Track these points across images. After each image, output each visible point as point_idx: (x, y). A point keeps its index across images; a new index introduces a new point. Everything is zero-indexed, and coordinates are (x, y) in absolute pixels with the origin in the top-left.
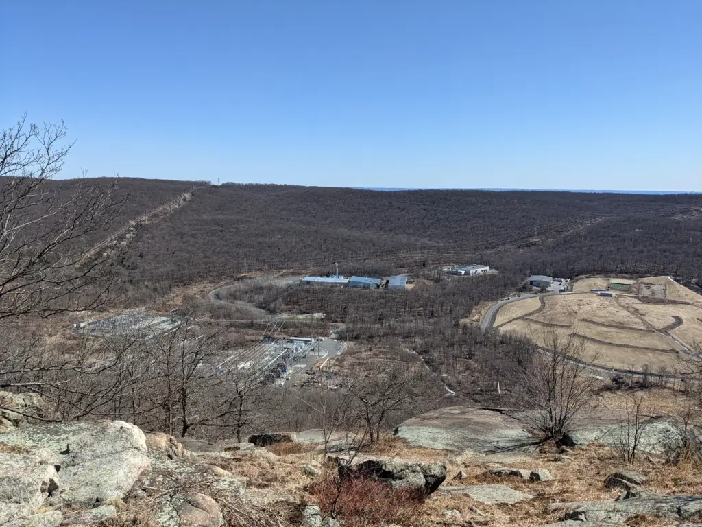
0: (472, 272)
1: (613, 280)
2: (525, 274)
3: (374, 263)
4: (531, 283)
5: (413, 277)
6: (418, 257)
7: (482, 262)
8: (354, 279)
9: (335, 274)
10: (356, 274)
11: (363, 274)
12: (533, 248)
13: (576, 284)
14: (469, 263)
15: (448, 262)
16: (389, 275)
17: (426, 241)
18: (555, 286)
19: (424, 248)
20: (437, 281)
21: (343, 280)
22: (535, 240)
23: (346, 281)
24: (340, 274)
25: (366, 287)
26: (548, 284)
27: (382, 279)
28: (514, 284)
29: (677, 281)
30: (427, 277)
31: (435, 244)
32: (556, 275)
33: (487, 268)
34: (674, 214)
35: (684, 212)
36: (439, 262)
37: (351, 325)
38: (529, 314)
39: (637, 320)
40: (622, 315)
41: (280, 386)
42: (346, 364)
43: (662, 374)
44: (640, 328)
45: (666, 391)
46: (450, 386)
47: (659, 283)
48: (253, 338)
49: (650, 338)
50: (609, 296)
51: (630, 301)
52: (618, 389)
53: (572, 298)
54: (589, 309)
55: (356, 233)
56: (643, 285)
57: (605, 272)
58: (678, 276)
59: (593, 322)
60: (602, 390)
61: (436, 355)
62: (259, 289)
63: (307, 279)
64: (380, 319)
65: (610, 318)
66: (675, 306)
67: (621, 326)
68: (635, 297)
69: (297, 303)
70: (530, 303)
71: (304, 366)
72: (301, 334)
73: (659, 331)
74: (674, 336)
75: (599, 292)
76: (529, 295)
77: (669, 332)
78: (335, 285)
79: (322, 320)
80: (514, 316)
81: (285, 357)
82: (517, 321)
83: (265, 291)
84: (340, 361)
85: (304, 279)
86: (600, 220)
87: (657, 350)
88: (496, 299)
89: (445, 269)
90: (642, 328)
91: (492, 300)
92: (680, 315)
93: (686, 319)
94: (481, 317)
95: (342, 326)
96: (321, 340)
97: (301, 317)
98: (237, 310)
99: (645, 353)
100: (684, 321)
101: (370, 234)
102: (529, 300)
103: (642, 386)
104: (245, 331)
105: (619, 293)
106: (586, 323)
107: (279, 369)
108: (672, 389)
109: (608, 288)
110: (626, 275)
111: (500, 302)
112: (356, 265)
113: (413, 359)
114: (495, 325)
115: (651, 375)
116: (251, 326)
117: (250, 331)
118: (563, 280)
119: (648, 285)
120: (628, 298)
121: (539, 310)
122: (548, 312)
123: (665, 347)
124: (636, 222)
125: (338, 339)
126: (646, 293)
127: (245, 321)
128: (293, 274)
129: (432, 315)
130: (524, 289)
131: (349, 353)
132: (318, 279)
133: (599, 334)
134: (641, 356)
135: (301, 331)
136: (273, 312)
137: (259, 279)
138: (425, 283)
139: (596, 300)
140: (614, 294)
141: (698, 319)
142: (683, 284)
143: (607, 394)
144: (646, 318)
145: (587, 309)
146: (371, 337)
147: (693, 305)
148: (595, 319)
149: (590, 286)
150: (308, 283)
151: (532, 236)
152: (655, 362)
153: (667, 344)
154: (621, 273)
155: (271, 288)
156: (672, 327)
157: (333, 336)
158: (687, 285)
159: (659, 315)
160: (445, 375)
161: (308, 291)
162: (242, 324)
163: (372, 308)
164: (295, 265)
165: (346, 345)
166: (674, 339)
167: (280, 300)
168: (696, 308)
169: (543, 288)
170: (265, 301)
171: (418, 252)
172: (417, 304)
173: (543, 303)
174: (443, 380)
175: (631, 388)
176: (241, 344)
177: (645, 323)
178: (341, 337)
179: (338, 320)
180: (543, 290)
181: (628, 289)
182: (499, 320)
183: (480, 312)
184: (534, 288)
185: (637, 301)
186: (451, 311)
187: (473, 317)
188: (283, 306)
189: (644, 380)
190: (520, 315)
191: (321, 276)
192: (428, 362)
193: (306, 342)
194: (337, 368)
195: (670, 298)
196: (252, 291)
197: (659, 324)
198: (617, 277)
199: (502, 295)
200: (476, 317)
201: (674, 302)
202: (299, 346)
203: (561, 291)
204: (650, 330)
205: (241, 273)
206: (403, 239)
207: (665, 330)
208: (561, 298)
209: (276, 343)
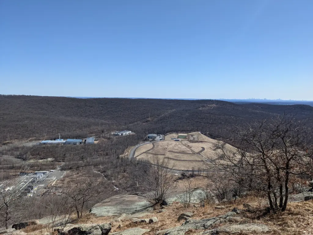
0: (124, 134)
1: (180, 134)
2: (146, 134)
3: (78, 132)
4: (149, 137)
5: (98, 137)
6: (100, 128)
7: (129, 130)
8: (69, 140)
9: (59, 139)
10: (70, 138)
11: (73, 138)
12: (149, 122)
13: (166, 137)
14: (123, 130)
15: (114, 130)
16: (86, 138)
17: (103, 121)
18: (158, 138)
19: (102, 124)
20: (109, 139)
21: (63, 141)
22: (149, 119)
23: (65, 141)
24: (62, 138)
25: (75, 144)
26: (155, 137)
27: (83, 140)
28: (142, 138)
29: (202, 133)
30: (104, 137)
31: (107, 122)
32: (158, 134)
33: (131, 132)
34: (199, 108)
35: (203, 106)
36: (109, 130)
37: (68, 163)
38: (149, 151)
39: (188, 150)
40: (184, 148)
41: (30, 197)
42: (66, 182)
43: (199, 170)
44: (190, 153)
45: (201, 177)
46: (116, 186)
47: (196, 135)
48: (14, 174)
49: (194, 156)
50: (178, 140)
51: (186, 142)
52: (184, 178)
53: (165, 143)
54: (171, 146)
55: (69, 119)
56: (190, 136)
57: (177, 131)
58: (202, 131)
59: (173, 152)
60: (178, 179)
61: (109, 172)
62: (17, 149)
63: (44, 142)
64: (82, 159)
65: (179, 150)
66: (202, 143)
67: (183, 153)
68: (188, 141)
69: (38, 154)
70: (148, 146)
71: (43, 185)
72: (41, 169)
73: (197, 153)
74: (202, 155)
75: (175, 139)
76: (148, 142)
77: (200, 153)
78: (58, 144)
79: (52, 161)
80: (142, 152)
81: (33, 182)
82: (143, 154)
83: (20, 149)
84: (63, 181)
85: (41, 142)
86: (174, 110)
87: (196, 161)
88: (135, 145)
89: (112, 133)
90: (191, 153)
91: (133, 146)
92: (204, 147)
93: (206, 148)
94: (128, 154)
95: (63, 164)
96: (52, 171)
97: (41, 161)
98: (4, 160)
99: (192, 163)
100: (205, 149)
101: (76, 119)
102: (148, 145)
103: (192, 176)
104: (9, 170)
105: (182, 139)
106: (171, 153)
107: (29, 189)
108: (202, 176)
109: (178, 138)
110: (184, 132)
111: (136, 146)
112: (70, 134)
113: (99, 176)
114: (135, 156)
115: (195, 171)
116: (12, 168)
117: (12, 171)
118: (161, 135)
119: (192, 135)
120: (185, 141)
121: (153, 148)
122: (155, 149)
123: (200, 159)
124: (186, 111)
125: (61, 170)
126: (192, 139)
127: (9, 166)
128: (36, 140)
129: (107, 154)
130: (146, 140)
131: (67, 176)
132: (50, 141)
133: (176, 156)
134: (192, 164)
135: (41, 168)
136: (24, 160)
137: (16, 143)
138: (103, 140)
139: (174, 143)
140: (180, 140)
141: (210, 148)
142: (204, 134)
143: (180, 181)
144: (192, 148)
145: (170, 146)
146: (78, 167)
147: (208, 142)
148: (174, 151)
149: (171, 137)
150: (44, 144)
151: (148, 118)
152: (196, 166)
153: (200, 158)
154: (182, 131)
155: (23, 148)
156: (201, 151)
157: (59, 169)
158: (205, 135)
159: (196, 147)
160: (114, 181)
161: (44, 148)
162: (7, 167)
163: (78, 153)
164: (37, 135)
165: (65, 173)
166: (202, 156)
167: (29, 153)
168: (209, 143)
169: (153, 139)
170: (21, 155)
171: (100, 126)
172: (100, 150)
173: (154, 145)
174: (113, 184)
175: (188, 177)
176: (7, 178)
177: (192, 150)
178: (63, 169)
179: (61, 161)
180: (153, 140)
181: (185, 138)
182: (137, 154)
183: (128, 151)
184: (150, 139)
185: (188, 142)
186: (115, 152)
187: (125, 154)
188: (31, 156)
189: (193, 173)
190: (145, 151)
191: (51, 140)
192: (106, 176)
193: (44, 173)
194: (61, 185)
195: (200, 140)
196: (12, 150)
197: (197, 151)
198: (181, 133)
199: (137, 143)
200: (127, 154)
201: (201, 142)
202: (40, 176)
203: (161, 140)
204: (194, 153)
205: (6, 141)
206: (92, 120)
207: (199, 153)
208: (161, 143)
209: (27, 175)
